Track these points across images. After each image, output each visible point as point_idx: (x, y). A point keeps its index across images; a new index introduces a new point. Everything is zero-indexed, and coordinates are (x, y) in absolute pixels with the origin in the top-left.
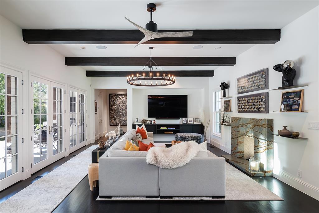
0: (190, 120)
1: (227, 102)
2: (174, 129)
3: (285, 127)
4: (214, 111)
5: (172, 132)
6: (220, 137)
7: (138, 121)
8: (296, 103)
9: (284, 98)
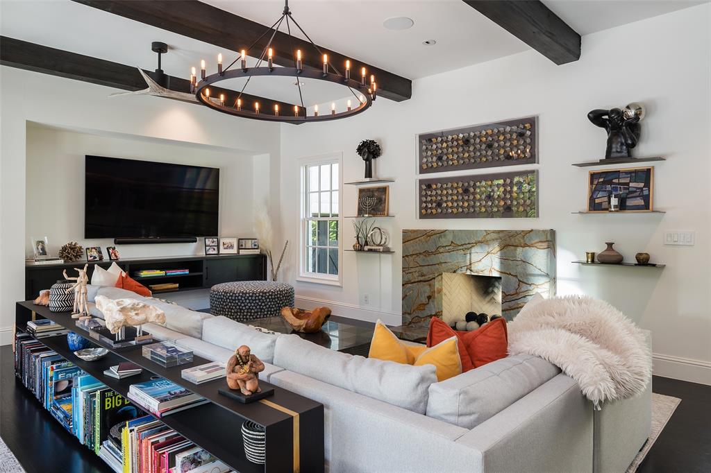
0: (227, 244)
1: (373, 191)
2: (187, 272)
3: (610, 245)
4: (302, 217)
5: (177, 285)
6: (338, 284)
7: (44, 253)
8: (637, 194)
9: (596, 182)
